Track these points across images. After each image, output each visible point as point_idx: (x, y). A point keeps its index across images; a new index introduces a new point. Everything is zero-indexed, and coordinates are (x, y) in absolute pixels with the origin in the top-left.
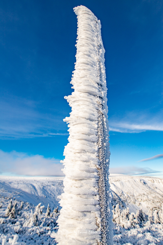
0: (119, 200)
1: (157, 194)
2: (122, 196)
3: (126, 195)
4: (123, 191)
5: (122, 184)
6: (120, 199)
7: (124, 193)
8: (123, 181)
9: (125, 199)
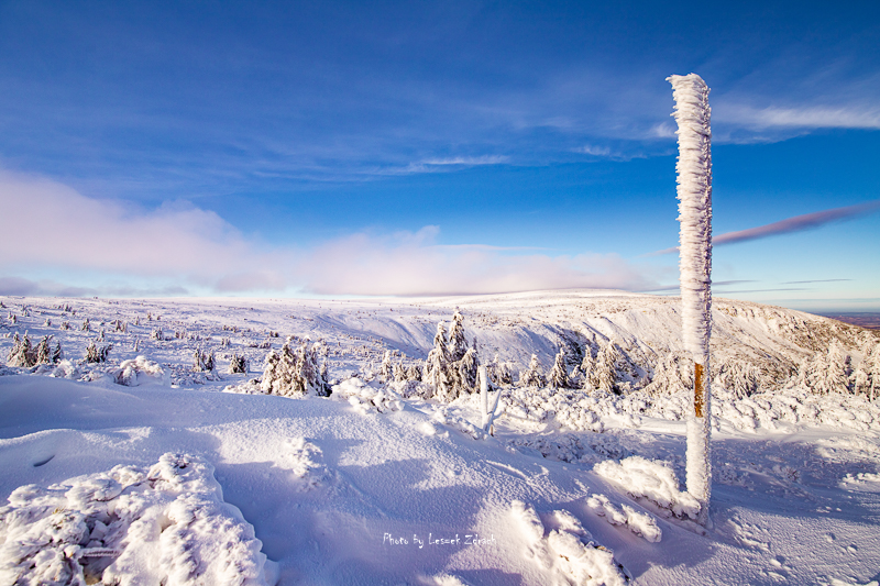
0: (624, 361)
1: (744, 349)
2: (634, 349)
3: (644, 348)
4: (636, 336)
5: (633, 319)
6: (627, 358)
7: (638, 342)
8: (637, 310)
9: (640, 359)
